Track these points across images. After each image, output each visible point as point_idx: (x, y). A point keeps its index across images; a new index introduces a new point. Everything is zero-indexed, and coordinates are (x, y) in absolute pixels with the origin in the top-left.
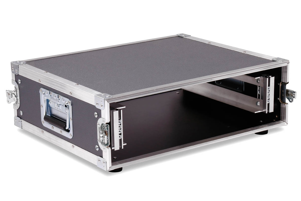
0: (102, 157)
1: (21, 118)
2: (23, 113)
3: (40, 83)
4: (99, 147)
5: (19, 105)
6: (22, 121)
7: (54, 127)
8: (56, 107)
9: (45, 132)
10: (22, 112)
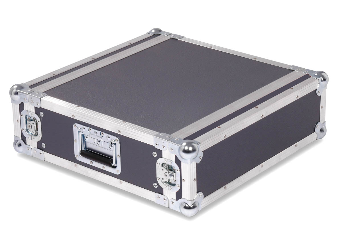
0: (163, 195)
1: (43, 151)
2: (46, 145)
3: (74, 118)
4: (158, 185)
5: (41, 137)
6: (45, 154)
7: (93, 161)
8: (96, 142)
9: (79, 166)
10: (44, 144)
